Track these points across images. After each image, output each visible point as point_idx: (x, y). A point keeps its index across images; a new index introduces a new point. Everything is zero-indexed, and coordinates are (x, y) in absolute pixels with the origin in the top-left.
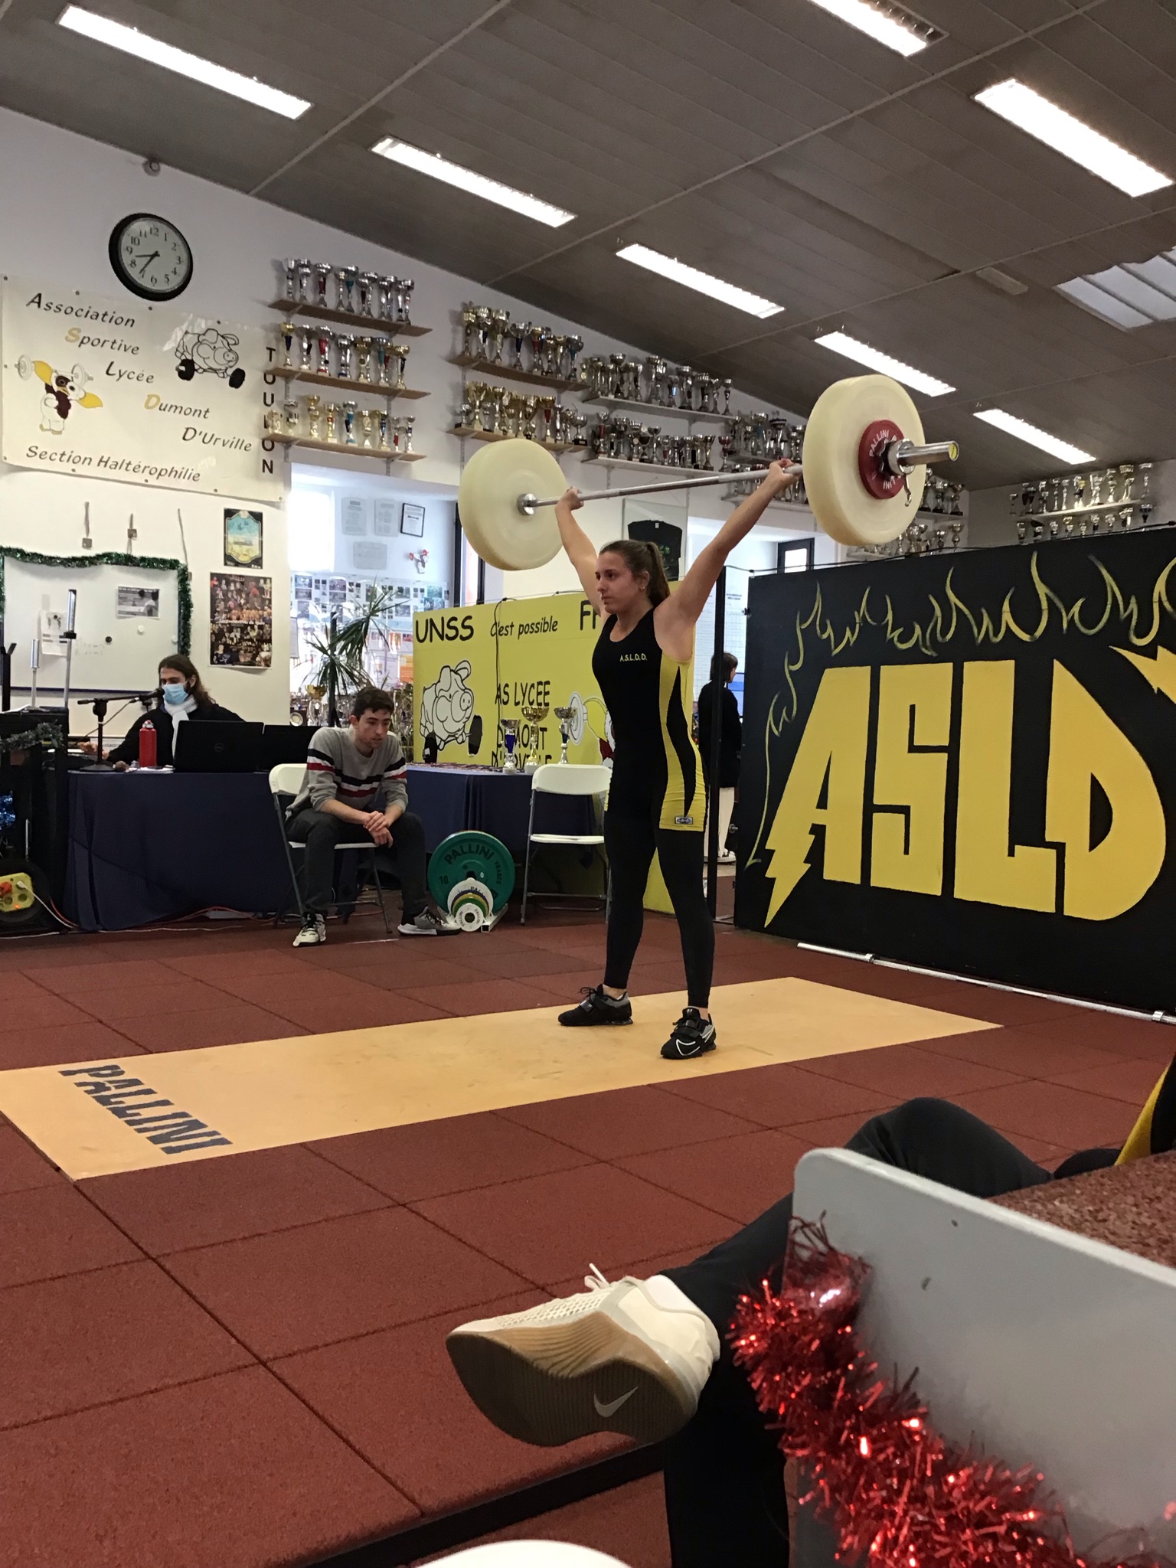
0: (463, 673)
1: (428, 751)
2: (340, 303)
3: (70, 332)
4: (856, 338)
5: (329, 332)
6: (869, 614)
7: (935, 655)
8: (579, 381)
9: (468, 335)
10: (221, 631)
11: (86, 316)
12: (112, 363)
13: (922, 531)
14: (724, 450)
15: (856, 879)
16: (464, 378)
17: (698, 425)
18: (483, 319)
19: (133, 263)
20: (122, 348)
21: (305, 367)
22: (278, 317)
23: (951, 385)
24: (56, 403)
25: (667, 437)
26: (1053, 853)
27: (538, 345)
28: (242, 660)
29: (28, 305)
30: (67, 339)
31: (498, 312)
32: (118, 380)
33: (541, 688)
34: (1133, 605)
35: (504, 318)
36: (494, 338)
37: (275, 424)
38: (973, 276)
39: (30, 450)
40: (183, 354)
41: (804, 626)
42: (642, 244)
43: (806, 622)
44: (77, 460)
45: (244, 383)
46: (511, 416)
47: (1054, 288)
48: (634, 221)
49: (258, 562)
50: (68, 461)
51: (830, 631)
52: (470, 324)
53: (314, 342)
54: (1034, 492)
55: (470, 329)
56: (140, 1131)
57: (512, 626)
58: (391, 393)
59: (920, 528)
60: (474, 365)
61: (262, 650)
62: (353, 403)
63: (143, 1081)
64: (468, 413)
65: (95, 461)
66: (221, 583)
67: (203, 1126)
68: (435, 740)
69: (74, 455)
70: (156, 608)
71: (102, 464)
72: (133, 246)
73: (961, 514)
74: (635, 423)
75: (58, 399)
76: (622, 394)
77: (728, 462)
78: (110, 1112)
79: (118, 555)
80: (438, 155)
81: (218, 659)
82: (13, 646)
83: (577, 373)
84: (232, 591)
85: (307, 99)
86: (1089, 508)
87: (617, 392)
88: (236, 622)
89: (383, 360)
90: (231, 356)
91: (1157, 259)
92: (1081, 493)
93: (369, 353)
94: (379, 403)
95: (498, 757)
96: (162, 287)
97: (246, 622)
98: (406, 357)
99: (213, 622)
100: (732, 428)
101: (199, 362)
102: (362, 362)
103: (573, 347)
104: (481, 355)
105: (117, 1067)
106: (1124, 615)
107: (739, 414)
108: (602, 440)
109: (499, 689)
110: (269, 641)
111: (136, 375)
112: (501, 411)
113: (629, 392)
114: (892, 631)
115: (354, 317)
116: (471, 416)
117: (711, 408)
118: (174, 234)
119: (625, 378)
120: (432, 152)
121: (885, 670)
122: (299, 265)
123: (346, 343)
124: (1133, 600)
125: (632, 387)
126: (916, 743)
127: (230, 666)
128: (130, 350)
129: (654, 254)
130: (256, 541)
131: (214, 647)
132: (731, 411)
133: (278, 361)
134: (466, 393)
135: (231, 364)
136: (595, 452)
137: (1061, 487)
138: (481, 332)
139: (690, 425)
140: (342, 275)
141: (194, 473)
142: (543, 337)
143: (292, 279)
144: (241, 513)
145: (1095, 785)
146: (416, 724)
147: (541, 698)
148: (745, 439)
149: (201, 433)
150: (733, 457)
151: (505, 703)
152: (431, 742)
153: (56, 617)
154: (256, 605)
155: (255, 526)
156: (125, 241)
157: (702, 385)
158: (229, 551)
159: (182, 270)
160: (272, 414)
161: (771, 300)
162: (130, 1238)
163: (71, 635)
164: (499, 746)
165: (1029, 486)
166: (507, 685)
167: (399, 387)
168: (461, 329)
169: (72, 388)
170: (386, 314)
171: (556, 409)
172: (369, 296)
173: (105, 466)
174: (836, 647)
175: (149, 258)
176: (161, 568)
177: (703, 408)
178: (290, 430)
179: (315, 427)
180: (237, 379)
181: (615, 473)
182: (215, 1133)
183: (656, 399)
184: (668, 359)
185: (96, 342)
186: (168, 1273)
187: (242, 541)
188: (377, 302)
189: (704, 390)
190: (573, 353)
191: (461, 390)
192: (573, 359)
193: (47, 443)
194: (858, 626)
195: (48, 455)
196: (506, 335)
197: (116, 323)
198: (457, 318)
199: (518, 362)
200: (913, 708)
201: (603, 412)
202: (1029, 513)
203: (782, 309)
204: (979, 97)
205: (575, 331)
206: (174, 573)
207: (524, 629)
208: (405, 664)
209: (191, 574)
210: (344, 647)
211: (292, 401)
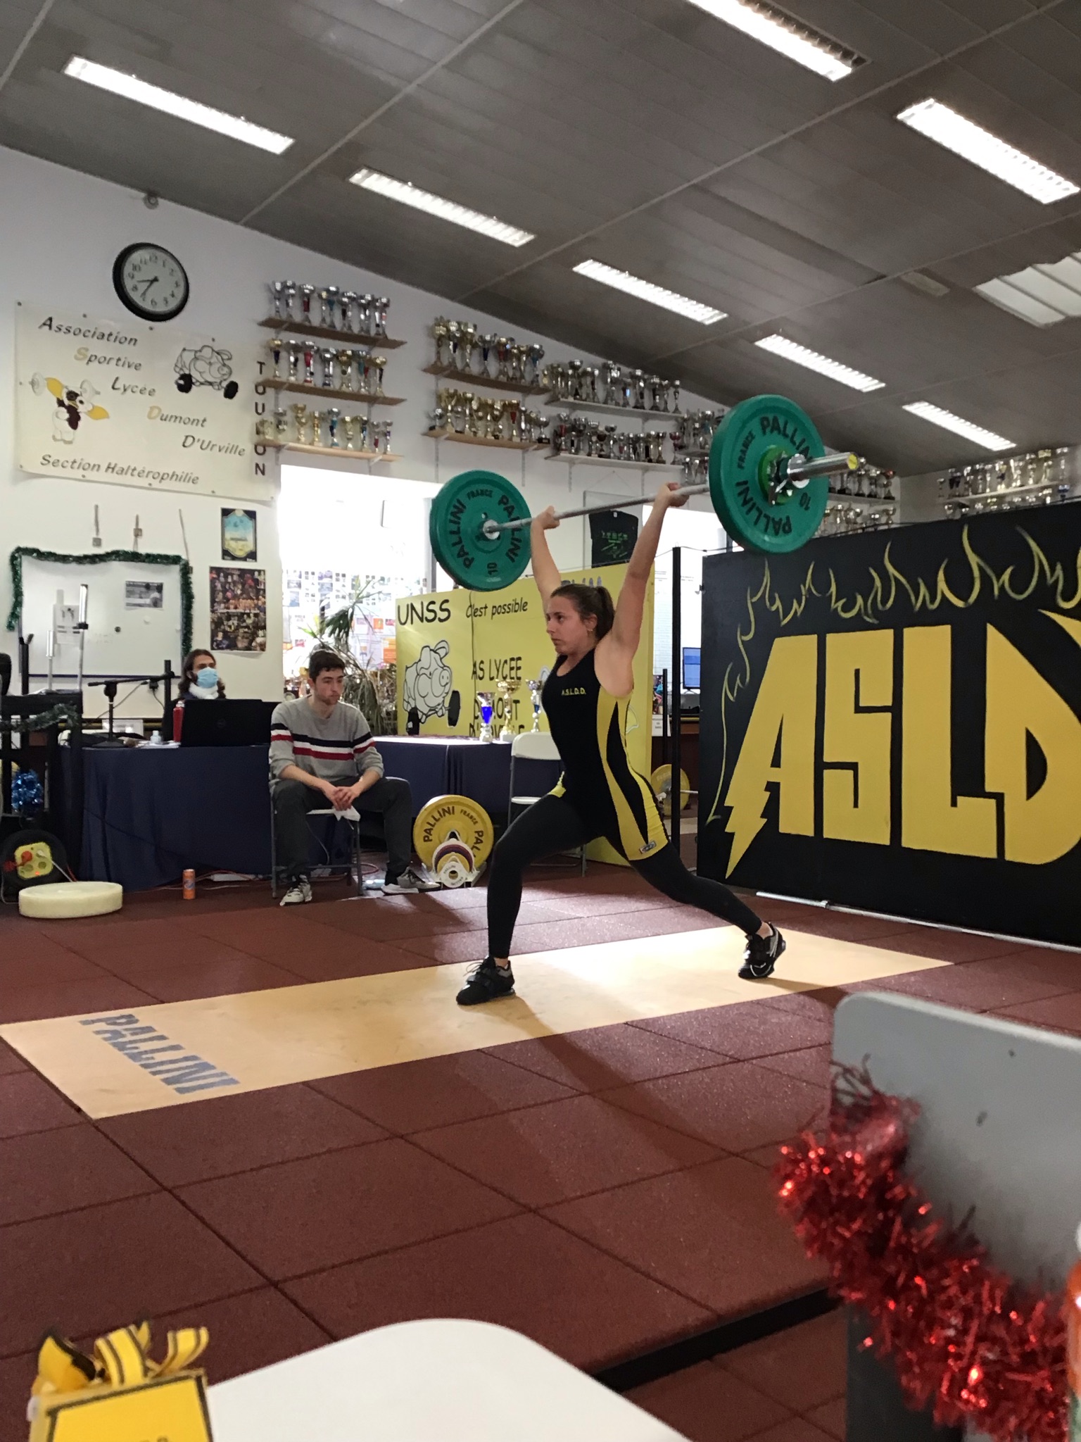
0: (442, 652)
1: (410, 725)
2: (324, 320)
3: (79, 351)
4: (793, 339)
5: (313, 347)
6: (813, 585)
7: (876, 622)
8: (541, 385)
9: (439, 346)
10: (220, 619)
11: (93, 336)
12: (117, 379)
13: (858, 515)
14: (675, 445)
15: (810, 832)
16: (437, 385)
17: (651, 423)
18: (453, 332)
19: (135, 288)
20: (127, 366)
21: (292, 379)
22: (269, 333)
23: (881, 380)
24: (67, 416)
25: (623, 435)
26: (993, 802)
27: (504, 354)
28: (240, 645)
29: (40, 327)
30: (76, 358)
31: (466, 325)
32: (122, 394)
33: (513, 664)
34: (1059, 571)
35: (471, 330)
36: (464, 349)
37: (266, 431)
38: (898, 281)
39: (44, 459)
40: (181, 369)
41: (755, 599)
42: (596, 260)
43: (755, 596)
44: (87, 466)
45: (238, 395)
46: (480, 418)
47: (973, 289)
48: (589, 240)
49: (252, 556)
50: (78, 468)
51: (778, 603)
52: (441, 336)
53: (301, 356)
54: (959, 477)
55: (440, 341)
56: (154, 1073)
57: (486, 607)
58: (372, 400)
59: (856, 512)
60: (447, 372)
61: (258, 636)
62: (335, 410)
63: (156, 1028)
64: (441, 417)
65: (104, 467)
66: (219, 576)
67: (213, 1067)
68: (417, 715)
69: (84, 462)
70: (161, 599)
71: (110, 470)
72: (135, 273)
73: (893, 498)
74: (593, 423)
75: (68, 412)
76: (581, 396)
77: (680, 456)
78: (126, 1057)
79: (126, 553)
80: (410, 184)
81: (217, 645)
82: (31, 637)
83: (539, 378)
84: (229, 583)
85: (290, 136)
86: (1010, 490)
87: (576, 394)
88: (234, 611)
89: (362, 370)
90: (226, 370)
91: (1067, 261)
92: (1002, 477)
93: (348, 364)
94: (361, 410)
95: (475, 728)
96: (161, 308)
97: (243, 611)
98: (383, 367)
99: (213, 611)
100: (683, 425)
101: (196, 376)
102: (344, 372)
103: (534, 355)
104: (452, 364)
105: (130, 1016)
106: (1050, 581)
107: (688, 412)
108: (563, 438)
109: (475, 665)
110: (264, 628)
111: (140, 388)
112: (471, 415)
113: (588, 395)
114: (837, 601)
115: (338, 332)
116: (444, 420)
117: (662, 407)
118: (170, 260)
119: (583, 381)
120: (404, 181)
121: (831, 638)
122: (285, 287)
123: (328, 356)
124: (1059, 567)
125: (590, 390)
126: (862, 704)
127: (228, 651)
128: (133, 368)
129: (606, 268)
130: (250, 538)
131: (214, 635)
132: (680, 409)
133: (268, 374)
134: (439, 397)
135: (225, 377)
136: (558, 449)
137: (984, 472)
138: (451, 343)
139: (643, 423)
140: (324, 294)
141: (193, 477)
142: (508, 346)
143: (279, 299)
144: (236, 512)
145: (1030, 737)
146: (399, 699)
147: (513, 673)
148: (694, 435)
149: (199, 440)
150: (685, 451)
151: (481, 679)
152: (414, 716)
153: (69, 610)
154: (252, 595)
155: (250, 523)
156: (128, 269)
157: (652, 387)
158: (226, 547)
159: (180, 294)
160: (262, 423)
161: (715, 307)
162: (147, 1172)
163: (84, 626)
164: (476, 718)
165: (956, 472)
166: (482, 662)
167: (379, 394)
168: (434, 342)
169: (81, 402)
170: (365, 329)
171: (521, 411)
172: (349, 314)
173: (113, 471)
174: (784, 617)
175: (148, 284)
176: (164, 563)
177: (655, 407)
178: (280, 436)
179: (302, 432)
180: (231, 391)
181: (576, 468)
182: (223, 1074)
183: (612, 400)
184: (621, 363)
185: (102, 360)
186: (183, 1203)
187: (238, 537)
188: (357, 319)
189: (655, 391)
190: (534, 361)
191: (435, 397)
192: (535, 366)
193: (60, 452)
194: (804, 598)
195: (60, 464)
196: (474, 346)
197: (120, 343)
198: (431, 331)
199: (485, 371)
200: (857, 672)
201: (564, 413)
202: (956, 496)
203: (725, 315)
204: (900, 116)
205: (536, 341)
206: (176, 570)
207: (497, 610)
208: (387, 646)
209: (192, 568)
210: (333, 632)
211: (280, 410)
